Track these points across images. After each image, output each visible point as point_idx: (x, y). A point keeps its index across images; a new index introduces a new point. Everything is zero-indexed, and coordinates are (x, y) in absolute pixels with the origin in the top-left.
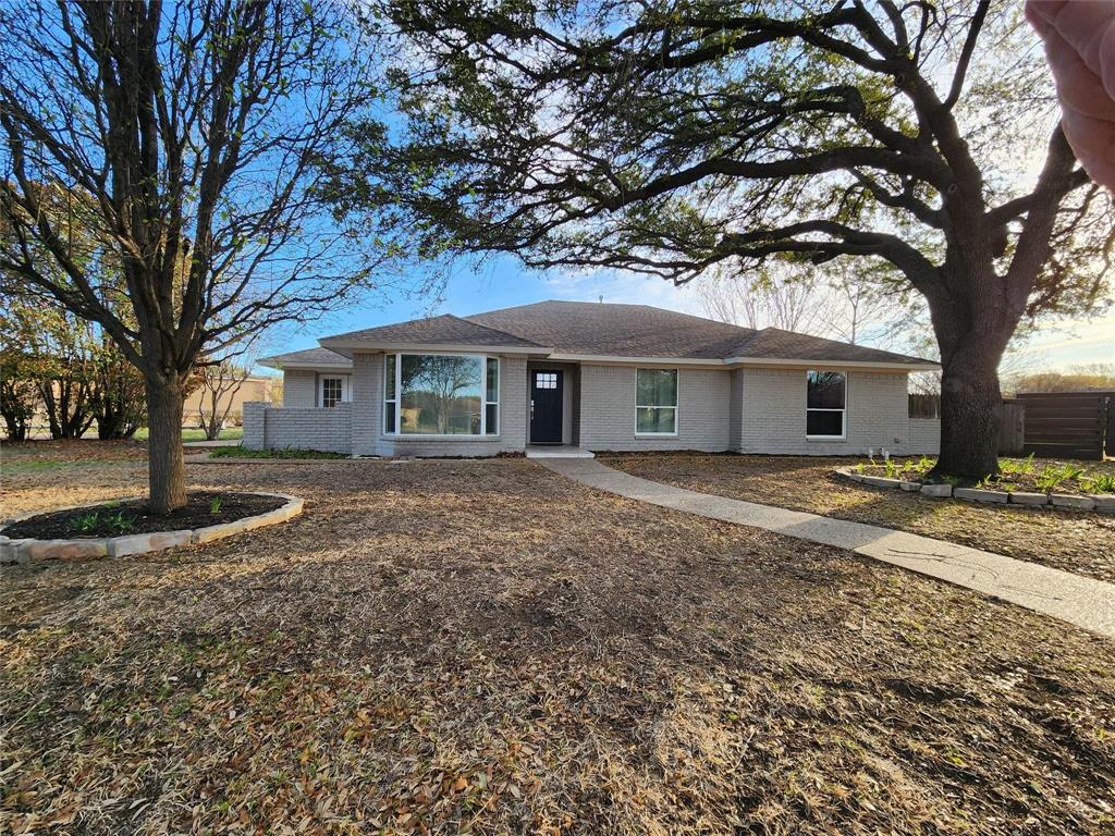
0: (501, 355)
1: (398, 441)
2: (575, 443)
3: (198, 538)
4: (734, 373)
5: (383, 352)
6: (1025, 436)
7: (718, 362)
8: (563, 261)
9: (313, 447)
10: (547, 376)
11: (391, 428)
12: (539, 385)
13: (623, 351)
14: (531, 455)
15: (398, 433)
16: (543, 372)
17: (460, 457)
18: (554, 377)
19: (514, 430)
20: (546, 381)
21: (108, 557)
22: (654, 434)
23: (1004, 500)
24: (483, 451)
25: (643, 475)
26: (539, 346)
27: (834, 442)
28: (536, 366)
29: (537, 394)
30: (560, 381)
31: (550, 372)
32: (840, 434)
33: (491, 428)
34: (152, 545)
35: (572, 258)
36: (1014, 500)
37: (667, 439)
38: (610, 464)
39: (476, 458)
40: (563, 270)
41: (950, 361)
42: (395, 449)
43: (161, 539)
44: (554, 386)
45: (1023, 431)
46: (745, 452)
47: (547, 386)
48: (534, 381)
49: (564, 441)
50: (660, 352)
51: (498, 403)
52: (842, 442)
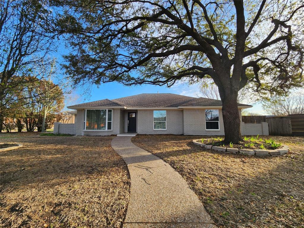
0: (113, 109)
5: (83, 109)
6: (292, 129)
9: (69, 133)
14: (118, 135)
15: (85, 130)
17: (100, 136)
19: (116, 129)
22: (159, 129)
24: (106, 134)
27: (216, 131)
31: (133, 113)
32: (218, 129)
33: (109, 128)
37: (163, 131)
39: (104, 136)
42: (84, 134)
45: (291, 127)
46: (185, 135)
47: (132, 116)
48: (129, 115)
51: (112, 121)
52: (218, 131)
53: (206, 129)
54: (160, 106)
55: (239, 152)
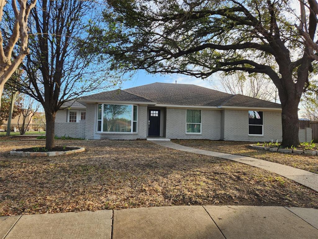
0: (138, 105)
1: (102, 134)
2: (164, 136)
3: (65, 153)
4: (222, 111)
5: (97, 103)
7: (215, 107)
8: (161, 71)
10: (154, 112)
11: (100, 130)
12: (152, 115)
13: (182, 103)
14: (148, 139)
15: (102, 131)
16: (153, 110)
17: (124, 140)
18: (157, 112)
19: (143, 131)
20: (155, 114)
21: (48, 156)
22: (193, 133)
23: (291, 152)
24: (131, 138)
25: (185, 145)
26: (152, 102)
27: (259, 137)
28: (151, 108)
29: (151, 118)
30: (159, 114)
31: (156, 110)
32: (262, 134)
33: (134, 130)
34: (56, 154)
35: (165, 70)
36: (294, 152)
37: (197, 135)
38: (175, 142)
39: (129, 140)
40: (161, 74)
41: (283, 109)
42: (101, 137)
43: (58, 153)
44: (157, 115)
46: (225, 140)
47: (154, 115)
48: (150, 113)
49: (160, 135)
50: (195, 104)
51: (137, 121)
52: (262, 137)
53: (249, 134)
54: (195, 103)
55: (304, 153)
